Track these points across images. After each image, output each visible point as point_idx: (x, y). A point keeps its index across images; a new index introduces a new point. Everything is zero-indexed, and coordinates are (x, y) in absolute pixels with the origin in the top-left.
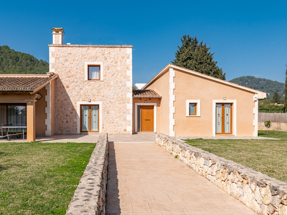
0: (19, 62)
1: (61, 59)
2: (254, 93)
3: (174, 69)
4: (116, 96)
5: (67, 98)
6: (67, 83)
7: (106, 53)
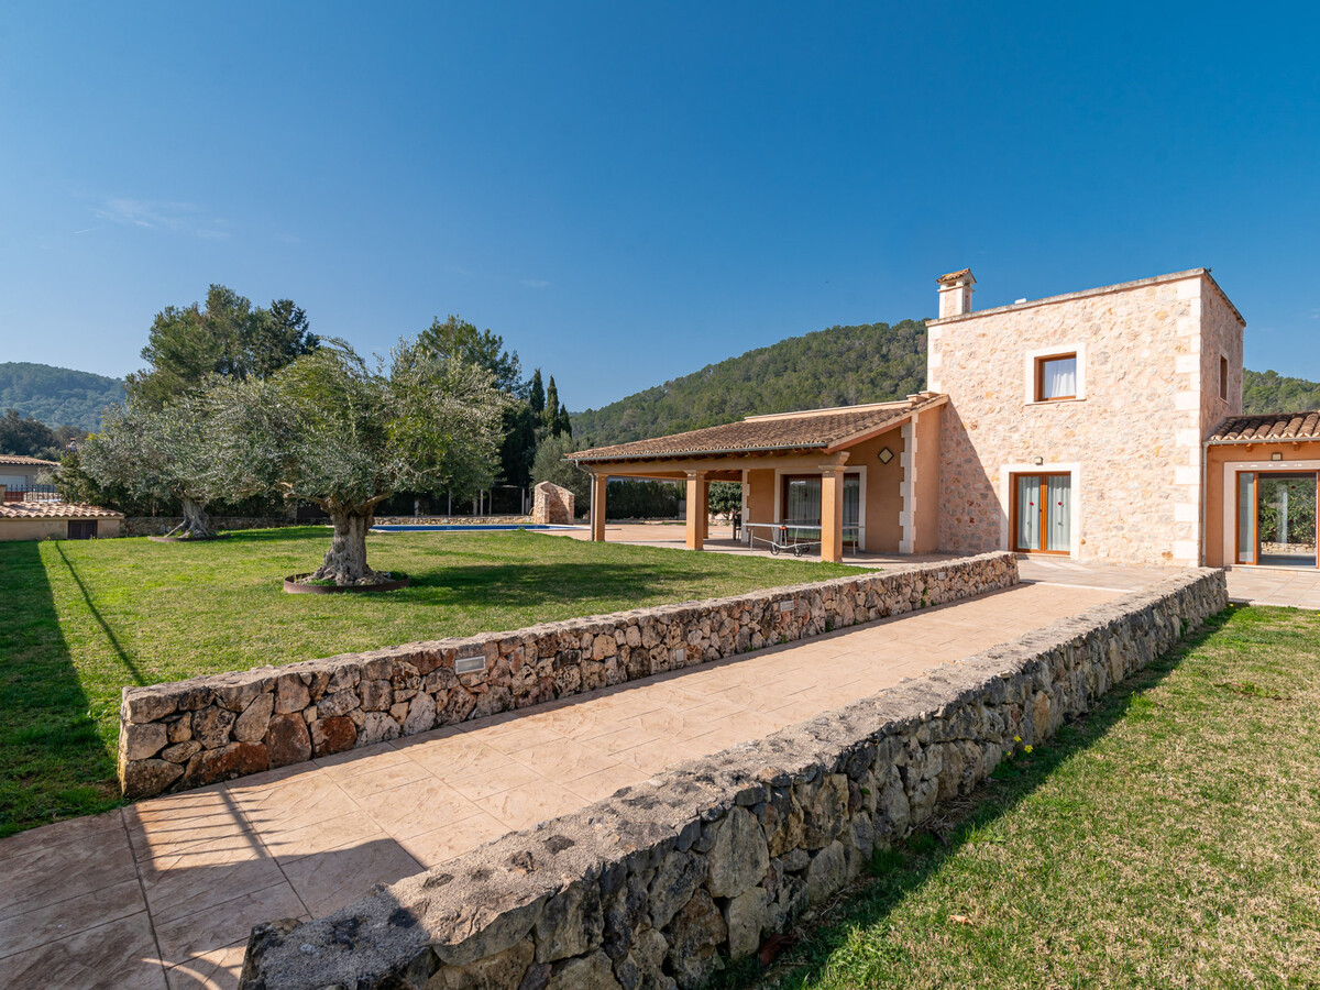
1: (958, 354)
5: (972, 457)
6: (973, 415)
7: (1098, 313)
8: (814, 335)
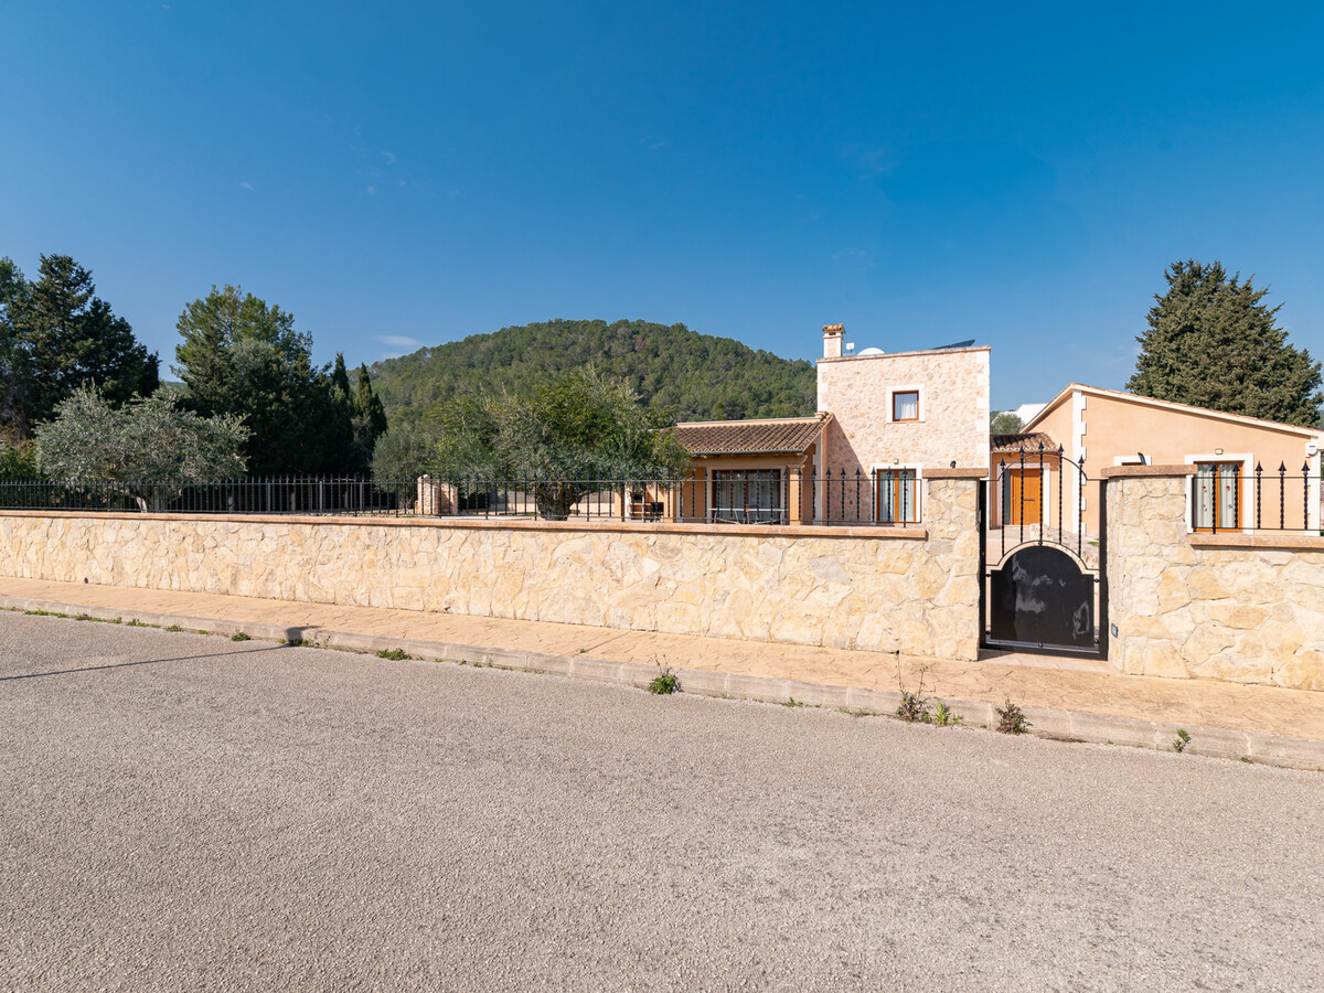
0: (709, 362)
1: (840, 385)
2: (1309, 437)
3: (1083, 393)
4: (952, 451)
5: (852, 456)
6: (852, 428)
7: (932, 366)
8: (538, 326)
